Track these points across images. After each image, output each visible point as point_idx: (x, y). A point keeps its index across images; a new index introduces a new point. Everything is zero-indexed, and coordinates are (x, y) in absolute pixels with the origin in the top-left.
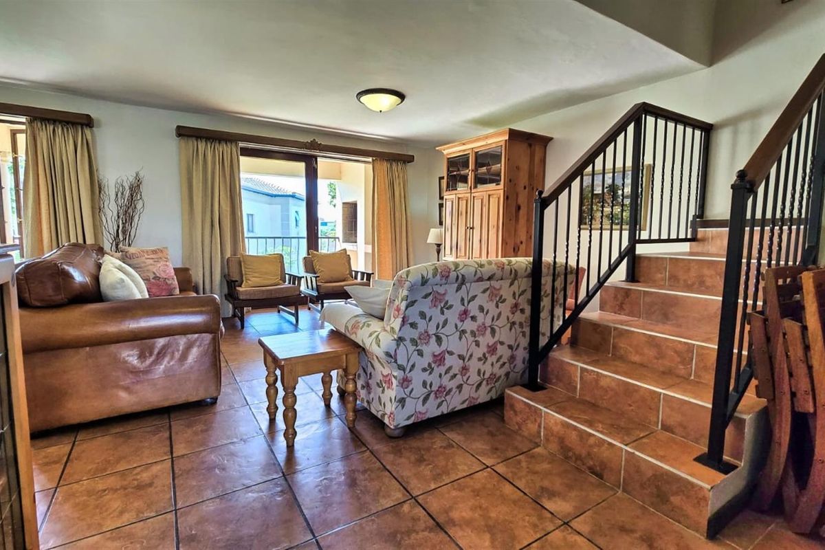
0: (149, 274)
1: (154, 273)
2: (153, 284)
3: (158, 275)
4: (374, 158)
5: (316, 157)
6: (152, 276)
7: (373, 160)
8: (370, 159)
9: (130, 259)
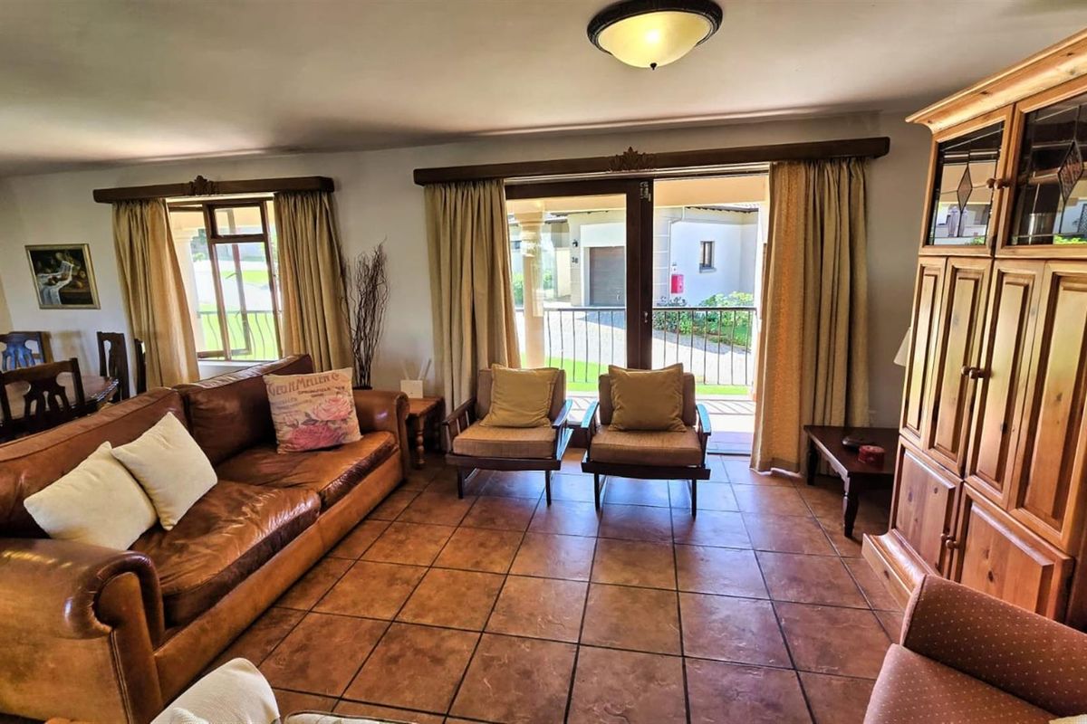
0: (297, 417)
1: (307, 415)
2: (303, 432)
3: (313, 417)
4: (775, 163)
5: (650, 180)
6: (302, 419)
7: (773, 167)
8: (767, 166)
9: (274, 395)
